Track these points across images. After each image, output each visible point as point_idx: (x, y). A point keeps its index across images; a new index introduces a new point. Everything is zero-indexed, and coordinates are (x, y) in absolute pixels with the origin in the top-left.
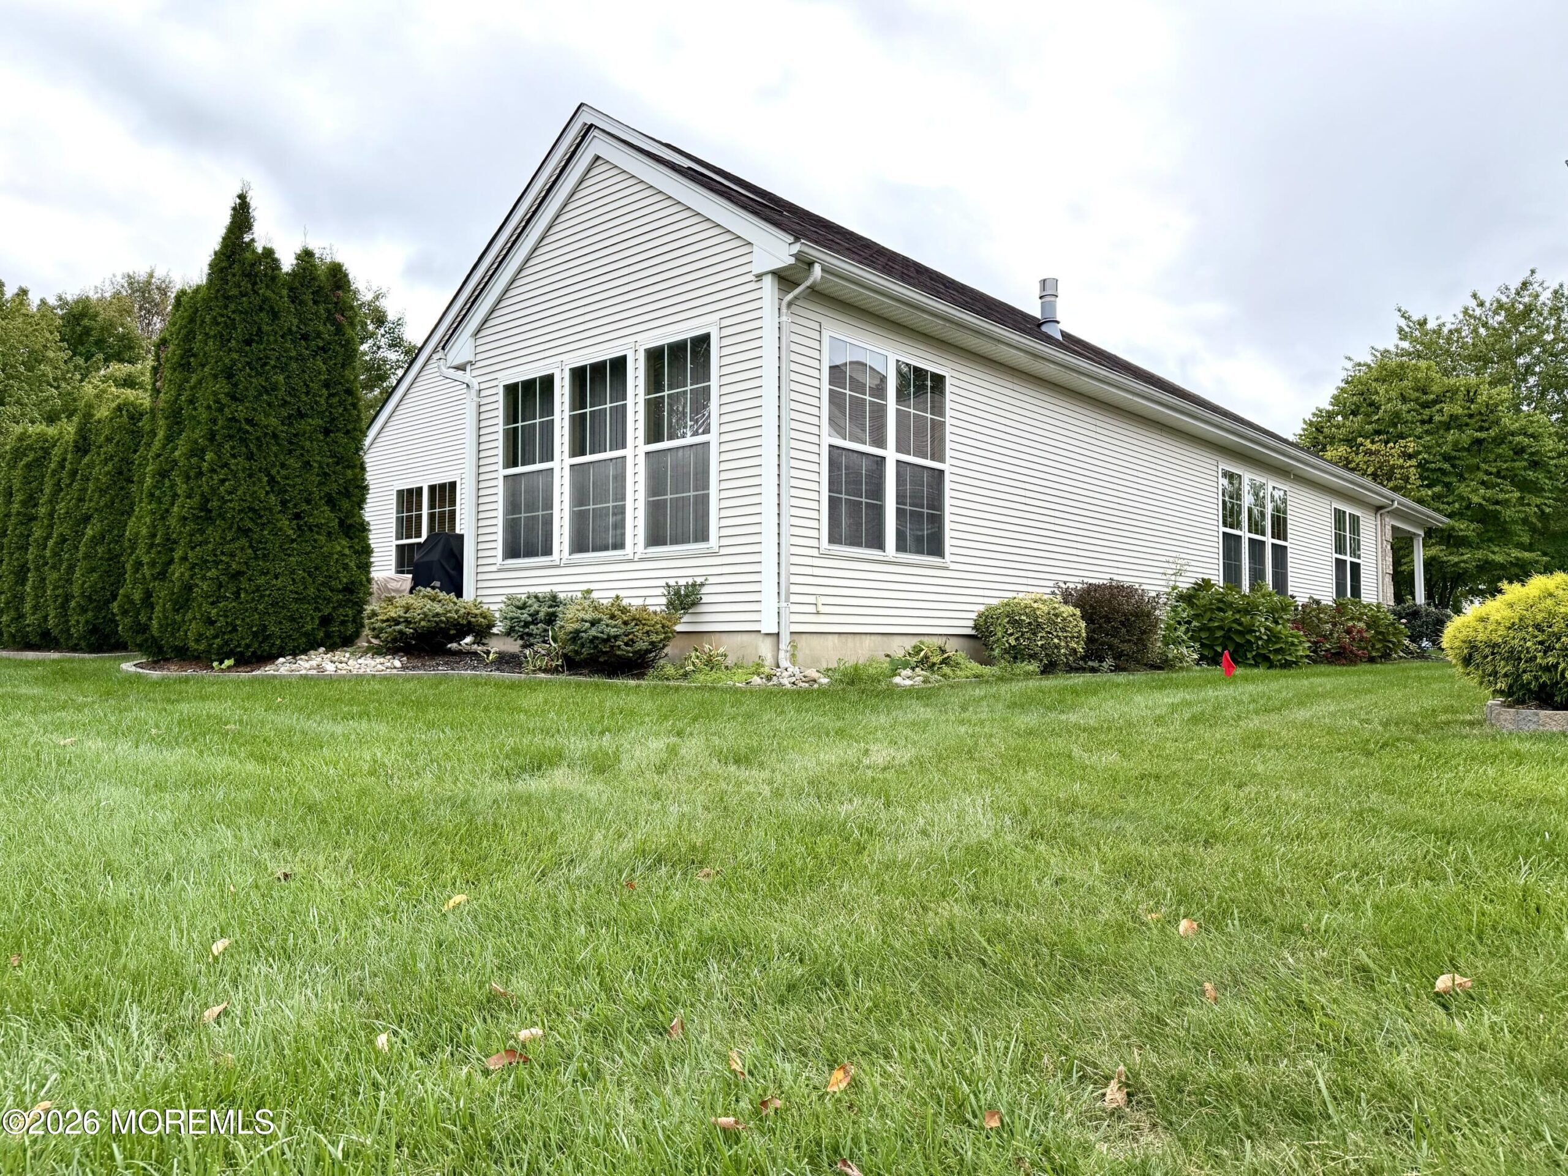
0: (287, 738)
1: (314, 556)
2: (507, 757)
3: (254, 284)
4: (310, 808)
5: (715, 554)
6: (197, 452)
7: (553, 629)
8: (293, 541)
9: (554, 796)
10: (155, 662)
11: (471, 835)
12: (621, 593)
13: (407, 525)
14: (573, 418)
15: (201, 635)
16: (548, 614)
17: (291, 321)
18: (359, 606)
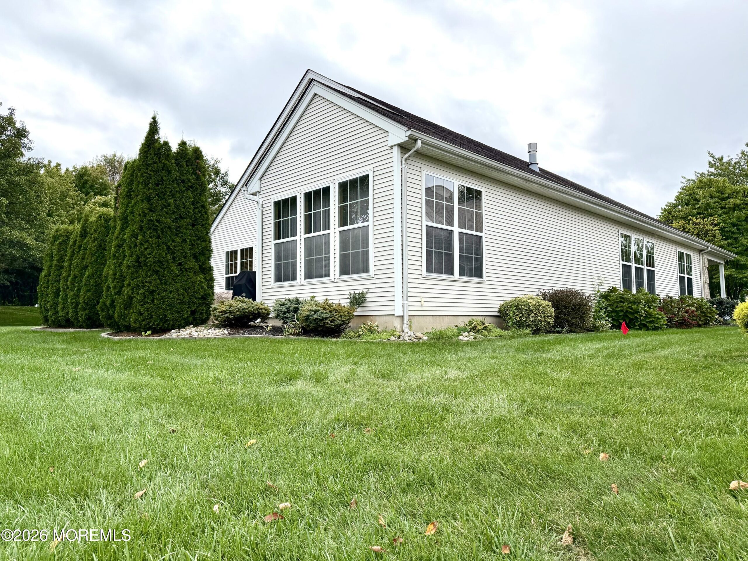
0: (175, 367)
1: (188, 283)
2: (276, 375)
3: (160, 158)
4: (185, 399)
5: (372, 278)
6: (134, 236)
7: (297, 315)
8: (178, 276)
9: (297, 393)
10: (116, 333)
11: (259, 412)
12: (329, 298)
13: (231, 268)
14: (305, 216)
15: (136, 320)
16: (295, 308)
17: (176, 174)
18: (208, 305)
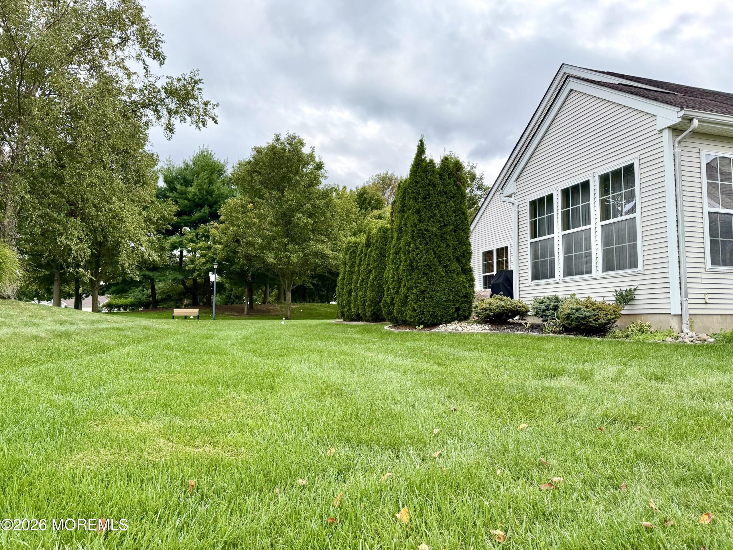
0: (447, 356)
1: (452, 283)
2: (539, 370)
3: (426, 175)
4: (460, 385)
5: (642, 274)
6: (408, 244)
7: (557, 313)
8: (444, 277)
9: (562, 388)
10: (395, 326)
11: (526, 401)
12: (591, 295)
13: (487, 267)
14: (563, 213)
15: (411, 315)
16: (554, 306)
17: (440, 188)
18: (470, 303)
